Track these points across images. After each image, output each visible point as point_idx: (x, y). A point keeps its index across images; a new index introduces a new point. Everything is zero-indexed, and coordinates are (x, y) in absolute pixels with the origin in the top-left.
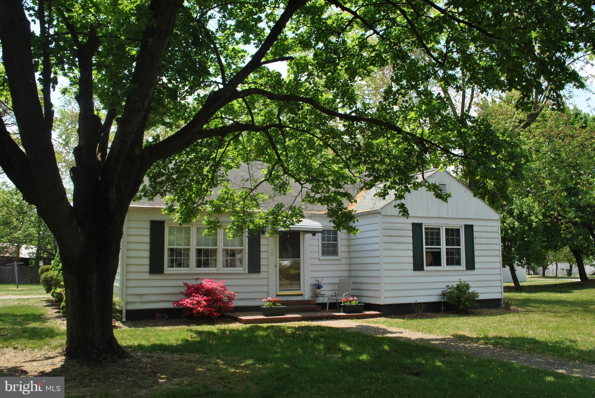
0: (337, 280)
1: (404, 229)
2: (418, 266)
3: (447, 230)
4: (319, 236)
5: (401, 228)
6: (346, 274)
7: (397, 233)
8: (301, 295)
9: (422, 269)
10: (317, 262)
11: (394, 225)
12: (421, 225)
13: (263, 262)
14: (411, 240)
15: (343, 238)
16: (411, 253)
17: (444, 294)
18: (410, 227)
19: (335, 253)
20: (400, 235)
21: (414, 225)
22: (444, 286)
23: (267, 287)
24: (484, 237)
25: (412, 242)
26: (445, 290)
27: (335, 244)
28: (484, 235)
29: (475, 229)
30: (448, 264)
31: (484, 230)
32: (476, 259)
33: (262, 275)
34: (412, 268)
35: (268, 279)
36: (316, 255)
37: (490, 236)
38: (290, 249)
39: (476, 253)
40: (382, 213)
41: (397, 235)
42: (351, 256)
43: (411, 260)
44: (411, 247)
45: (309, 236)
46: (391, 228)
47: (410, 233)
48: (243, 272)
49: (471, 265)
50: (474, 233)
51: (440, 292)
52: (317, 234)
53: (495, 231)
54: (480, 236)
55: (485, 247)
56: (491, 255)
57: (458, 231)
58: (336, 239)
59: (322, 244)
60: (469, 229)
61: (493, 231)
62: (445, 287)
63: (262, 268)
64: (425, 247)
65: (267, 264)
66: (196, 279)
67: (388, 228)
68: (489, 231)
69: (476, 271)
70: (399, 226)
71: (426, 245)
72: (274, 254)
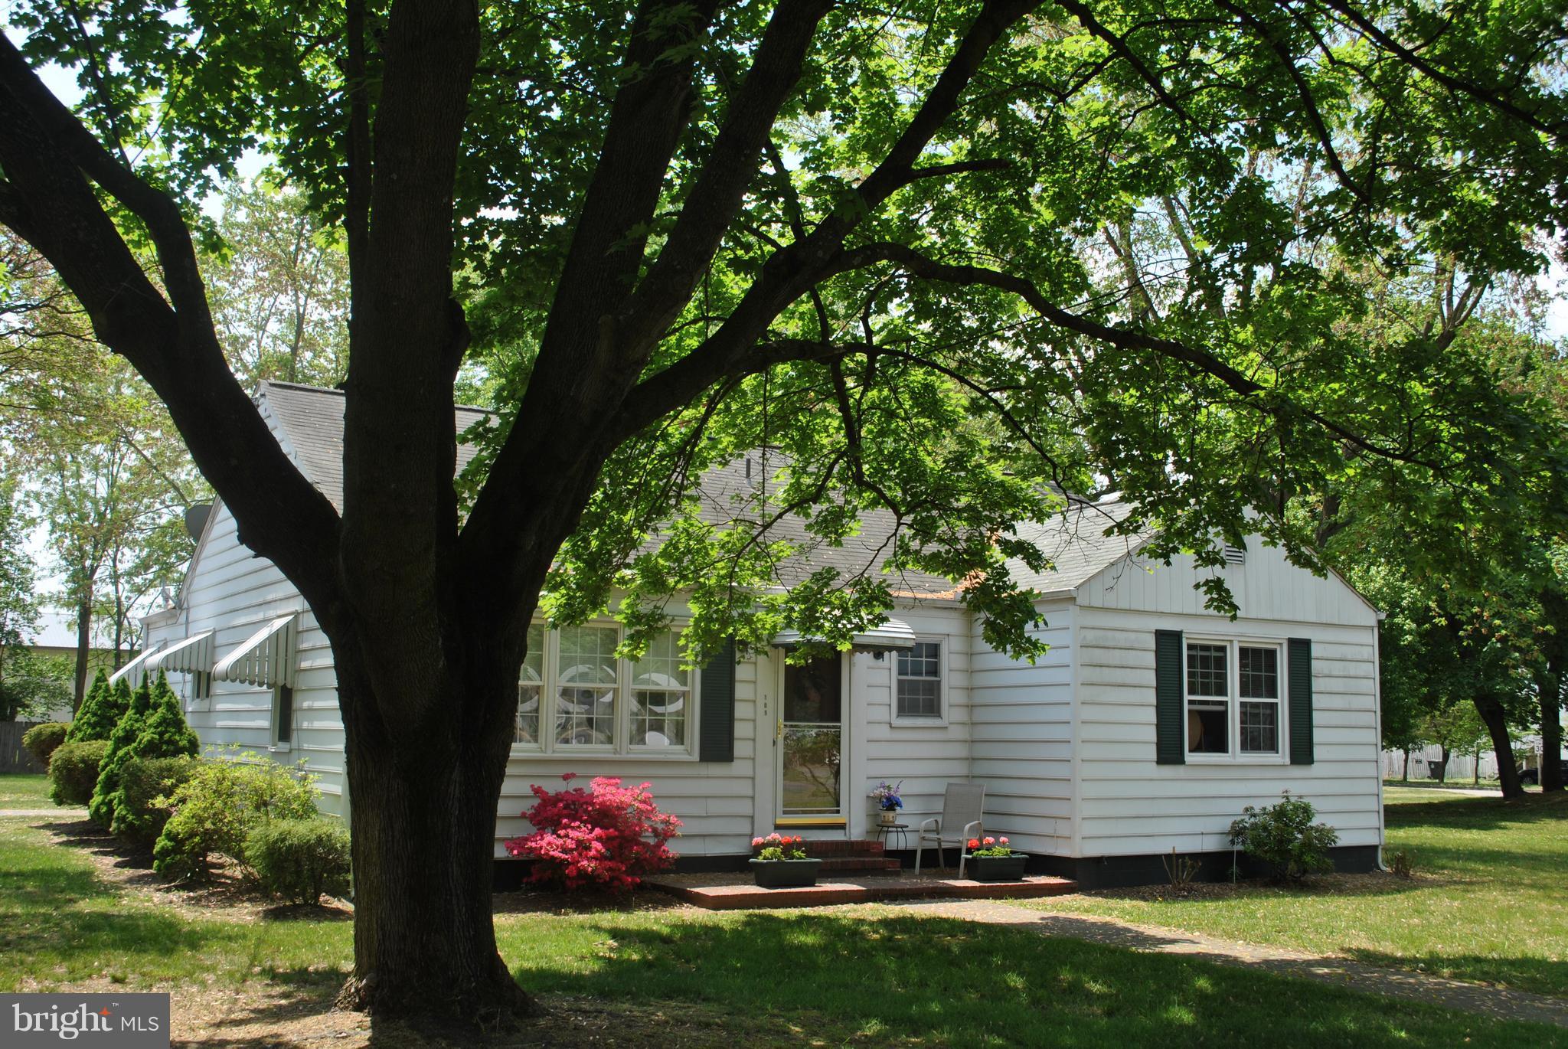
0: (940, 787)
1: (1136, 646)
2: (1169, 753)
3: (1244, 652)
4: (892, 659)
5: (1128, 645)
6: (961, 769)
7: (1116, 657)
8: (842, 827)
9: (1180, 761)
10: (884, 732)
11: (1110, 634)
12: (1177, 636)
13: (740, 730)
14: (1151, 678)
15: (954, 666)
16: (1151, 715)
17: (1237, 832)
18: (1151, 643)
19: (932, 708)
20: (1124, 663)
21: (1160, 635)
22: (1238, 807)
23: (749, 802)
24: (1335, 673)
25: (1154, 684)
26: (1239, 818)
27: (932, 682)
28: (1337, 668)
29: (1316, 651)
30: (1244, 747)
31: (1338, 656)
32: (1318, 735)
33: (738, 767)
34: (1154, 756)
35: (753, 778)
36: (882, 714)
37: (1352, 673)
38: (813, 694)
39: (1317, 718)
40: (1079, 601)
41: (1117, 662)
42: (976, 719)
43: (1151, 734)
44: (1151, 697)
45: (865, 659)
46: (1102, 644)
47: (1150, 660)
48: (685, 757)
49: (1303, 753)
50: (1313, 662)
51: (1226, 824)
52: (886, 654)
53: (1366, 657)
54: (1326, 672)
55: (1338, 702)
56: (1353, 724)
57: (1271, 654)
58: (934, 670)
59: (900, 683)
60: (1300, 649)
61: (1359, 657)
62: (1241, 811)
63: (740, 748)
64: (1187, 697)
65: (751, 735)
66: (566, 777)
67: (1094, 643)
68: (1349, 657)
69: (1315, 769)
70: (1121, 638)
71: (1190, 693)
72: (770, 709)
